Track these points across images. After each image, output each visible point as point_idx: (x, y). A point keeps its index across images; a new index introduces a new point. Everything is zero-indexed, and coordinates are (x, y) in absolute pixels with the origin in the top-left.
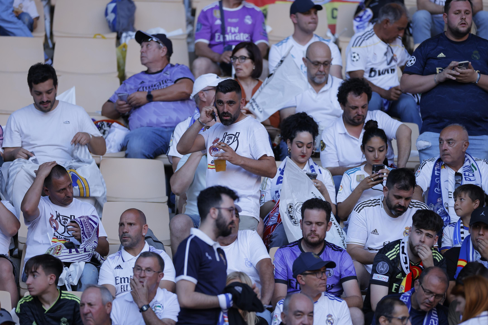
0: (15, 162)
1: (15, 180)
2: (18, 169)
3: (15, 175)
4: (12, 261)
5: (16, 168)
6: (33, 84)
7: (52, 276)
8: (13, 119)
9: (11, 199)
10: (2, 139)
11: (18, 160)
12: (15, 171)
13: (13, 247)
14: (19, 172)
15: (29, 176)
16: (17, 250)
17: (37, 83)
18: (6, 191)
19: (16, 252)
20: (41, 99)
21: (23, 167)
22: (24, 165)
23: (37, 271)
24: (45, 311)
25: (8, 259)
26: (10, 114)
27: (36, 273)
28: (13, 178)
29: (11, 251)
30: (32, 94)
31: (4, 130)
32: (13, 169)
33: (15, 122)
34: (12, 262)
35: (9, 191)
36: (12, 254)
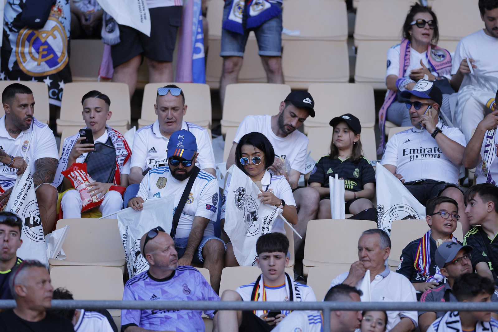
0: (464, 89)
1: (464, 107)
2: (467, 97)
3: (464, 103)
4: (463, 190)
5: (465, 95)
6: (486, 10)
7: (490, 203)
8: (462, 45)
9: (460, 127)
10: (451, 66)
11: (467, 87)
12: (464, 99)
13: (463, 176)
14: (468, 99)
15: (478, 104)
16: (467, 180)
17: (490, 8)
18: (455, 119)
19: (466, 181)
20: (494, 24)
21: (472, 95)
22: (474, 92)
23: (474, 198)
24: (491, 241)
25: (459, 188)
26: (459, 41)
27: (473, 201)
28: (463, 106)
29: (461, 181)
30: (483, 19)
31: (452, 57)
32: (462, 97)
33: (464, 48)
34: (462, 192)
35: (459, 119)
36: (463, 183)
